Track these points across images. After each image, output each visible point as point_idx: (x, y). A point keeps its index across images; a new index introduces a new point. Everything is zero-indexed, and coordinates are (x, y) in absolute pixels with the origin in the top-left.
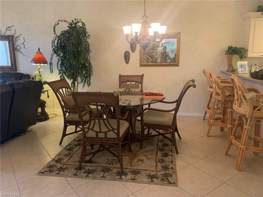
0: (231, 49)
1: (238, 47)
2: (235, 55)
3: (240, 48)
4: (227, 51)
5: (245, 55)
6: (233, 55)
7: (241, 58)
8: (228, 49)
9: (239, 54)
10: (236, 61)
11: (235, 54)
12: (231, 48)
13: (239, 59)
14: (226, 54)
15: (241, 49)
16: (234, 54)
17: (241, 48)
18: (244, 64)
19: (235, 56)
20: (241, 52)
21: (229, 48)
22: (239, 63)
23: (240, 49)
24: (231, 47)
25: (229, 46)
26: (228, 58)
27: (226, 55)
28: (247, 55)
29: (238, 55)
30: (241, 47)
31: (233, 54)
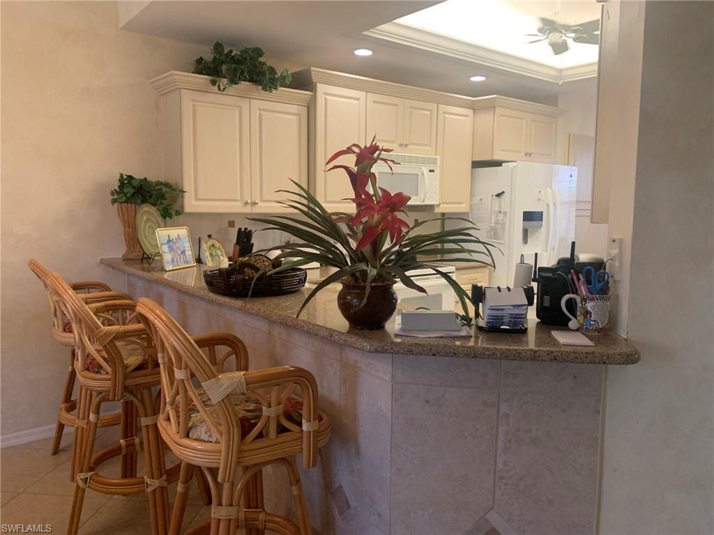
0: (131, 185)
1: (152, 178)
2: (144, 205)
3: (158, 183)
4: (118, 193)
5: (176, 207)
6: (139, 206)
7: (164, 217)
8: (118, 184)
9: (159, 202)
10: (150, 227)
11: (144, 201)
12: (129, 183)
13: (160, 219)
14: (114, 201)
15: (163, 186)
16: (142, 204)
17: (162, 184)
18: (178, 236)
19: (146, 209)
20: (162, 196)
21: (121, 180)
22: (163, 234)
23: (158, 187)
24: (130, 177)
25: (122, 175)
26: (122, 214)
27: (116, 204)
28: (182, 207)
29: (154, 205)
30: (161, 180)
31: (139, 201)
